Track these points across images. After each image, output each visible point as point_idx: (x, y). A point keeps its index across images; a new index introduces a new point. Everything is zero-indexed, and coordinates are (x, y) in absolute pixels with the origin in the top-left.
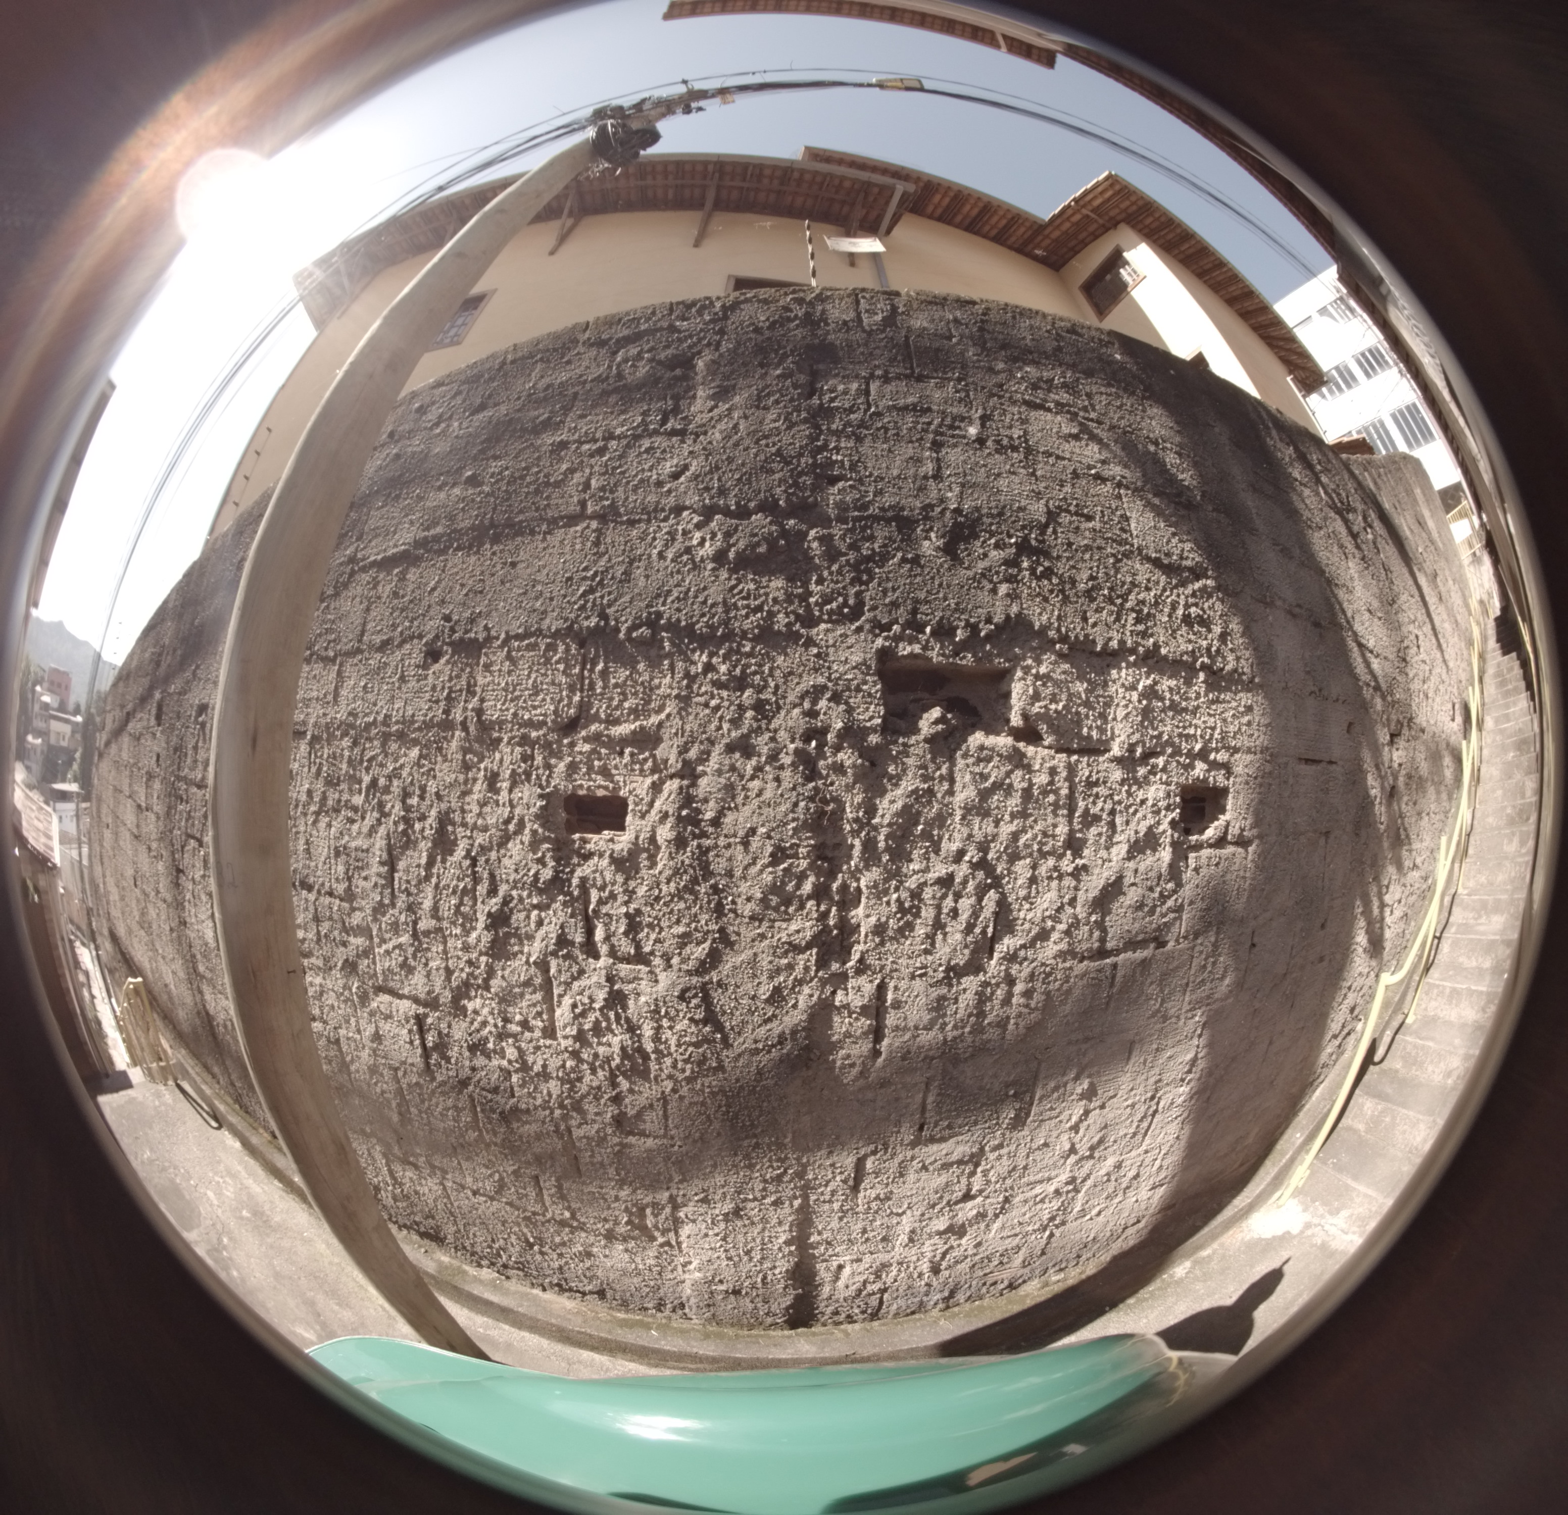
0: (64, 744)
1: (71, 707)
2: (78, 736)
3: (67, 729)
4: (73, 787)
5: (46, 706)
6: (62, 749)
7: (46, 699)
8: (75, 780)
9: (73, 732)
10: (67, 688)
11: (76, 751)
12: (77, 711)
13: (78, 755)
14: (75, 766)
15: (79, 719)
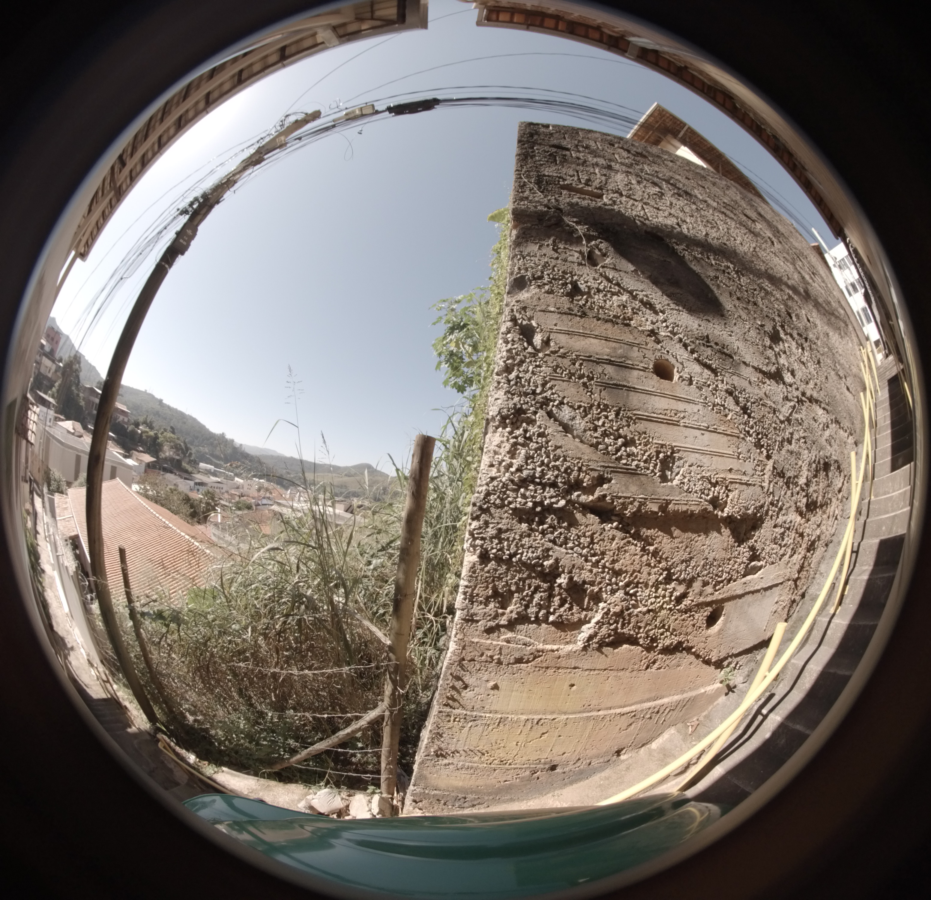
0: (50, 375)
1: (57, 356)
2: (59, 374)
3: (54, 367)
4: (51, 400)
5: (42, 346)
6: (46, 377)
7: (43, 342)
8: (53, 397)
9: (56, 371)
10: (57, 343)
11: (55, 382)
12: (60, 360)
13: (57, 384)
14: (54, 389)
15: (61, 365)
